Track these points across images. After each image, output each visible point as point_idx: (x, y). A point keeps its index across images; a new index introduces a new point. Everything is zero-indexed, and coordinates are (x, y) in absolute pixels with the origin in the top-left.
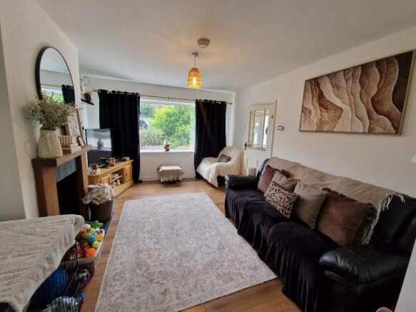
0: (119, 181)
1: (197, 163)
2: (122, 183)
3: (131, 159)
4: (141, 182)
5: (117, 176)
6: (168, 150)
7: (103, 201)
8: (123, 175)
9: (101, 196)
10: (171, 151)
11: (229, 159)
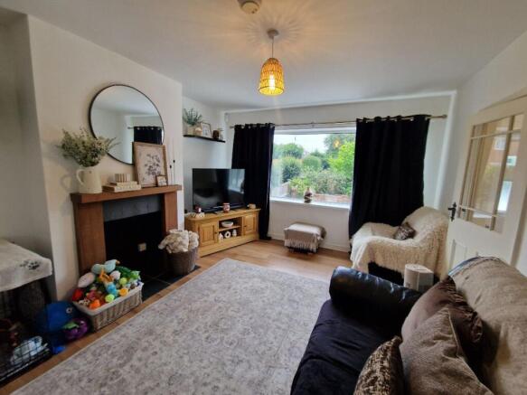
0: (235, 232)
1: (354, 228)
2: (239, 234)
3: (257, 207)
4: (270, 239)
5: (231, 225)
6: (308, 201)
7: (176, 251)
8: (240, 224)
9: (172, 244)
10: (313, 203)
11: (412, 235)
